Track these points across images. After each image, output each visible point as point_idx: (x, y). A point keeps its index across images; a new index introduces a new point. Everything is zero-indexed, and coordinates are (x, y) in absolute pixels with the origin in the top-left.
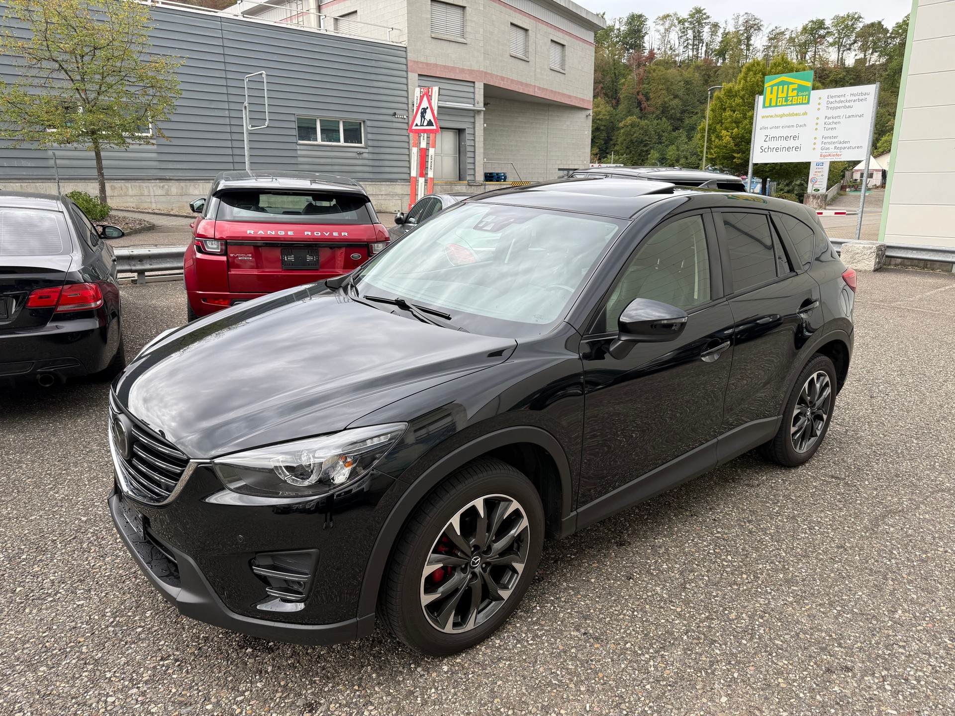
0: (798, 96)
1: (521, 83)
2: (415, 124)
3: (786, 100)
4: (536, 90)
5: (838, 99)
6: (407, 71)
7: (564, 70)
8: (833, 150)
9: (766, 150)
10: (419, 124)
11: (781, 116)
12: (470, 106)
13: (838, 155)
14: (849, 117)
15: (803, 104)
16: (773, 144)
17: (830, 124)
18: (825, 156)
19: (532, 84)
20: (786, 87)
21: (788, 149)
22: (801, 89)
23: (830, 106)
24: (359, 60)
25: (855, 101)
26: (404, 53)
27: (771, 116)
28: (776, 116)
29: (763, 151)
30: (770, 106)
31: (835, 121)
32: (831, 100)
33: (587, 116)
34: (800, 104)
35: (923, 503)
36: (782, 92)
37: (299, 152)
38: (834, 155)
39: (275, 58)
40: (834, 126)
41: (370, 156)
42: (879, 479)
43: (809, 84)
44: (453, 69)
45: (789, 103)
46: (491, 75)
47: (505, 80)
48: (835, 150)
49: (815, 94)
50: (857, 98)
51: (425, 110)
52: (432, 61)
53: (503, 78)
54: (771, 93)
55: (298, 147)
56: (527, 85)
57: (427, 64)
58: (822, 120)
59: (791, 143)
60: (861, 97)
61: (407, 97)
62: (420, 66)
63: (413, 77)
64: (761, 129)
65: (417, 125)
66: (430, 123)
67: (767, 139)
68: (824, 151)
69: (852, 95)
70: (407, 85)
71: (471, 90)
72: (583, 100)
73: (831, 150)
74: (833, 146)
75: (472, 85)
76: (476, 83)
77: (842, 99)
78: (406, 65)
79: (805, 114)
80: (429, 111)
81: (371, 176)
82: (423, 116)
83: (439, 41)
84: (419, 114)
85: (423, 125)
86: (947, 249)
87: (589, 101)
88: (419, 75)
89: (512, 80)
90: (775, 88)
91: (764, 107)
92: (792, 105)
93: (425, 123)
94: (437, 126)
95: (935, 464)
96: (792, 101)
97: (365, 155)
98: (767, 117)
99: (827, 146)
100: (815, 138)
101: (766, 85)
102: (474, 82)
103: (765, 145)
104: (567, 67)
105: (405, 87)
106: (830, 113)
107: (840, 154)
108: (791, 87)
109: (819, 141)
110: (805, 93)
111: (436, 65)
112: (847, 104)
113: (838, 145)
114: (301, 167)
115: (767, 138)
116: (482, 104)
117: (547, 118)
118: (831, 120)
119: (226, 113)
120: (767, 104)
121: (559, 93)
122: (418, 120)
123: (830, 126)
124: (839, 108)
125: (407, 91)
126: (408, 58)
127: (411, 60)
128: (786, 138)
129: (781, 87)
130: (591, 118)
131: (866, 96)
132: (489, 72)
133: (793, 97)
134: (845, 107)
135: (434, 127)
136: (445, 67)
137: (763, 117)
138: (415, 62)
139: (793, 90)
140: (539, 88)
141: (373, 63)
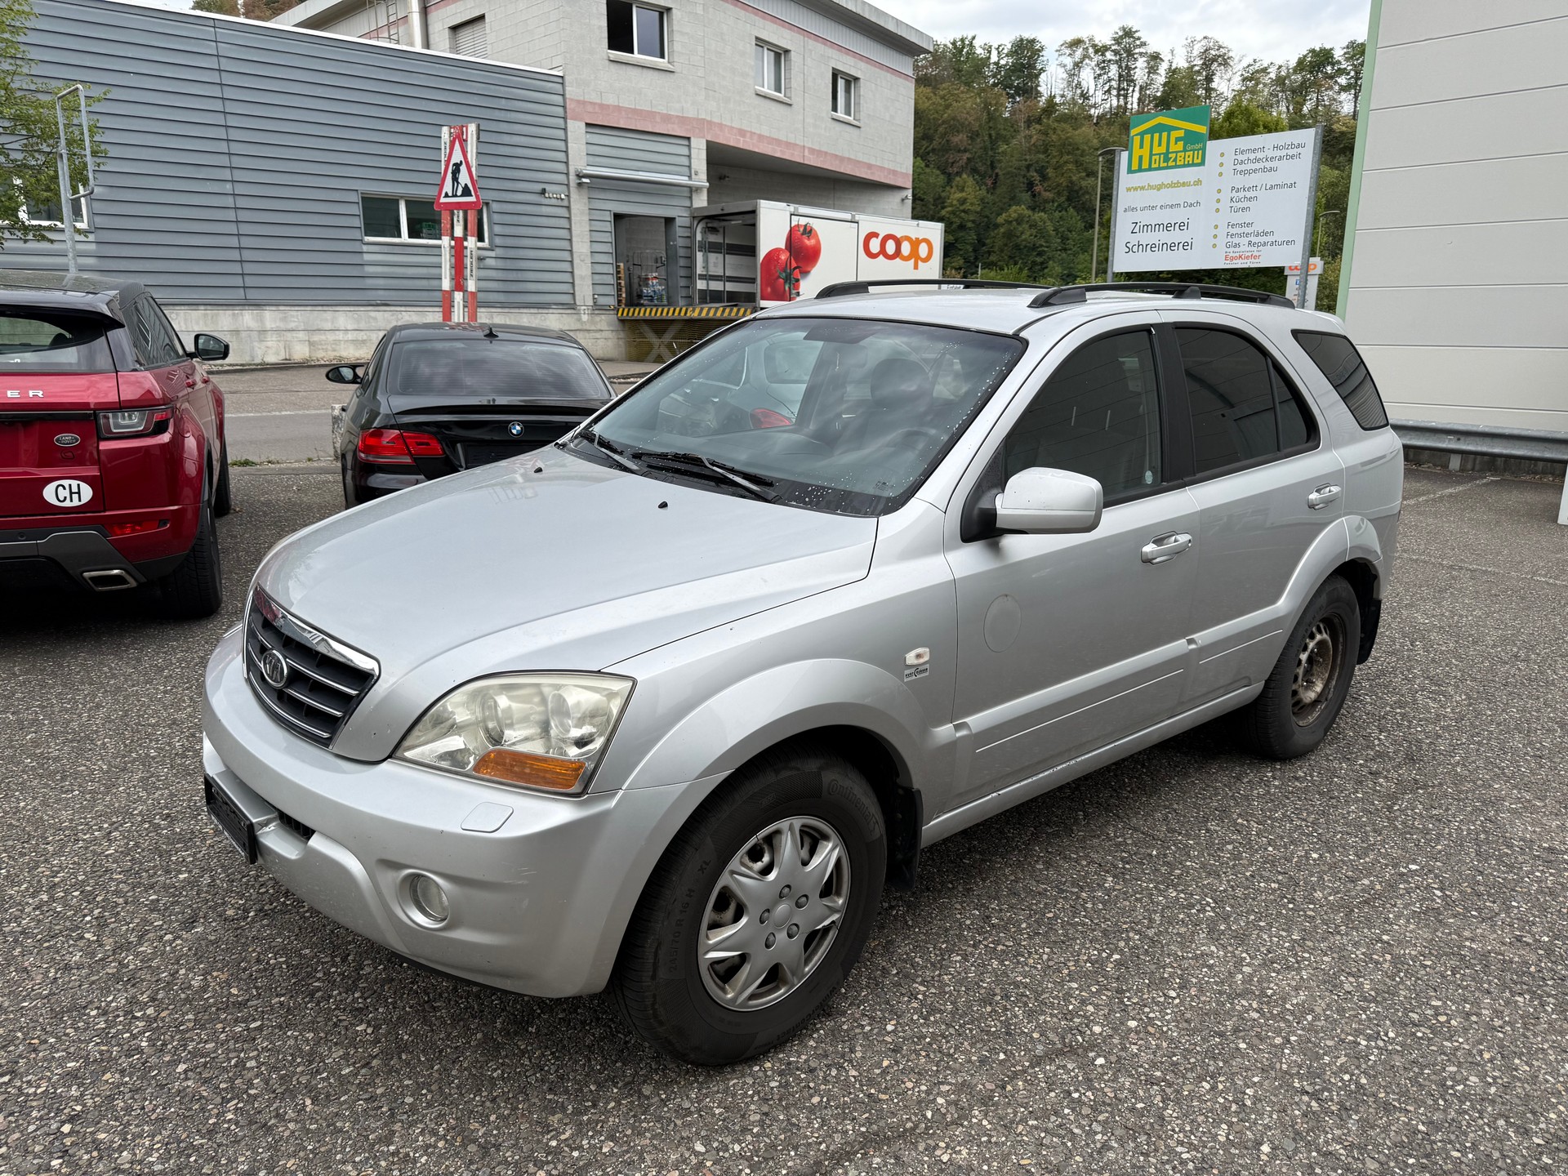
0: (1185, 150)
1: (778, 142)
2: (443, 195)
3: (1167, 160)
4: (806, 153)
5: (1252, 156)
6: (565, 118)
7: (859, 120)
8: (1246, 248)
9: (1135, 249)
10: (450, 194)
11: (1159, 187)
12: (684, 180)
13: (1255, 257)
14: (1272, 187)
15: (1194, 165)
16: (1147, 238)
17: (1240, 200)
18: (1233, 258)
19: (798, 142)
20: (1165, 135)
21: (1171, 247)
22: (1190, 139)
23: (1239, 168)
24: (476, 97)
25: (1280, 158)
26: (560, 86)
27: (1142, 188)
28: (1151, 187)
29: (1130, 250)
30: (1140, 170)
31: (1248, 194)
32: (1241, 157)
33: (903, 200)
34: (1189, 165)
35: (986, 1101)
36: (1160, 145)
37: (367, 257)
38: (1247, 257)
39: (320, 91)
40: (1245, 204)
41: (500, 264)
42: (933, 1010)
43: (1203, 129)
44: (650, 115)
45: (1171, 163)
46: (721, 126)
47: (748, 135)
48: (1250, 248)
49: (1213, 146)
50: (1284, 152)
51: (457, 166)
52: (610, 100)
53: (742, 133)
54: (1141, 146)
55: (365, 248)
56: (788, 145)
57: (602, 106)
58: (1226, 196)
59: (1176, 236)
60: (1291, 152)
61: (567, 163)
62: (590, 108)
63: (576, 128)
64: (1125, 211)
65: (447, 195)
66: (466, 192)
67: (1137, 230)
68: (1231, 249)
69: (1276, 147)
70: (566, 141)
71: (685, 151)
72: (894, 172)
73: (1242, 248)
74: (1245, 241)
75: (686, 143)
76: (692, 139)
77: (1260, 155)
78: (564, 107)
79: (1198, 182)
80: (463, 168)
81: (501, 298)
82: (455, 179)
83: (624, 67)
84: (449, 175)
85: (455, 196)
86: (1440, 426)
87: (904, 175)
88: (588, 125)
89: (760, 136)
90: (1147, 137)
91: (1130, 171)
92: (1176, 167)
93: (459, 192)
94: (477, 197)
95: (1110, 956)
96: (1175, 160)
97: (490, 262)
98: (1136, 189)
99: (1236, 240)
100: (1216, 227)
101: (1133, 132)
102: (689, 139)
103: (1134, 239)
104: (863, 115)
105: (561, 145)
106: (1240, 181)
107: (1258, 254)
108: (1174, 134)
109: (1222, 231)
110: (1197, 146)
111: (618, 108)
112: (1268, 165)
113: (1254, 239)
114: (370, 282)
115: (1136, 228)
116: (703, 176)
117: (831, 202)
118: (1241, 194)
119: (228, 187)
120: (1135, 166)
121: (849, 159)
122: (448, 187)
123: (1240, 205)
124: (1255, 171)
125: (566, 152)
126: (567, 96)
127: (572, 100)
128: (1167, 227)
129: (1156, 136)
130: (909, 202)
131: (1300, 150)
132: (716, 120)
133: (1176, 152)
134: (1264, 170)
135: (472, 199)
136: (635, 111)
137: (1129, 189)
138: (578, 102)
139: (1178, 140)
140: (812, 151)
141: (503, 104)
